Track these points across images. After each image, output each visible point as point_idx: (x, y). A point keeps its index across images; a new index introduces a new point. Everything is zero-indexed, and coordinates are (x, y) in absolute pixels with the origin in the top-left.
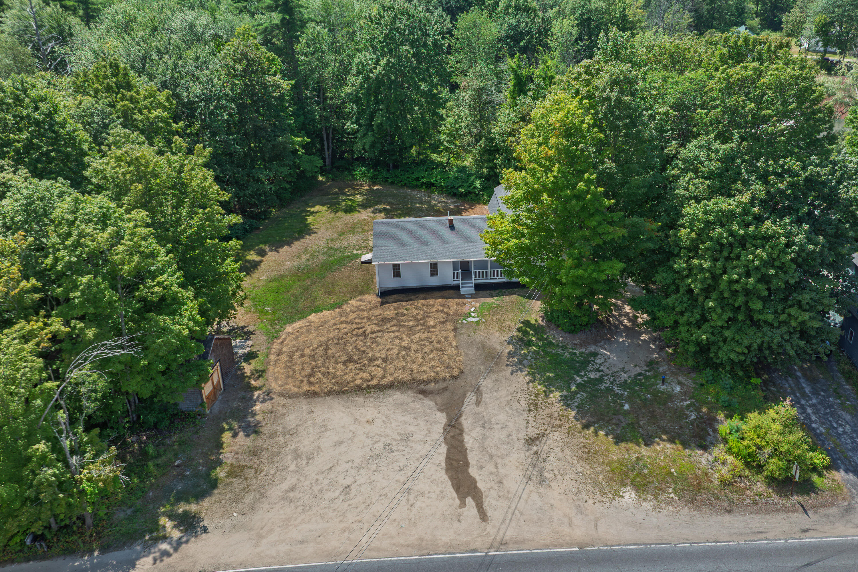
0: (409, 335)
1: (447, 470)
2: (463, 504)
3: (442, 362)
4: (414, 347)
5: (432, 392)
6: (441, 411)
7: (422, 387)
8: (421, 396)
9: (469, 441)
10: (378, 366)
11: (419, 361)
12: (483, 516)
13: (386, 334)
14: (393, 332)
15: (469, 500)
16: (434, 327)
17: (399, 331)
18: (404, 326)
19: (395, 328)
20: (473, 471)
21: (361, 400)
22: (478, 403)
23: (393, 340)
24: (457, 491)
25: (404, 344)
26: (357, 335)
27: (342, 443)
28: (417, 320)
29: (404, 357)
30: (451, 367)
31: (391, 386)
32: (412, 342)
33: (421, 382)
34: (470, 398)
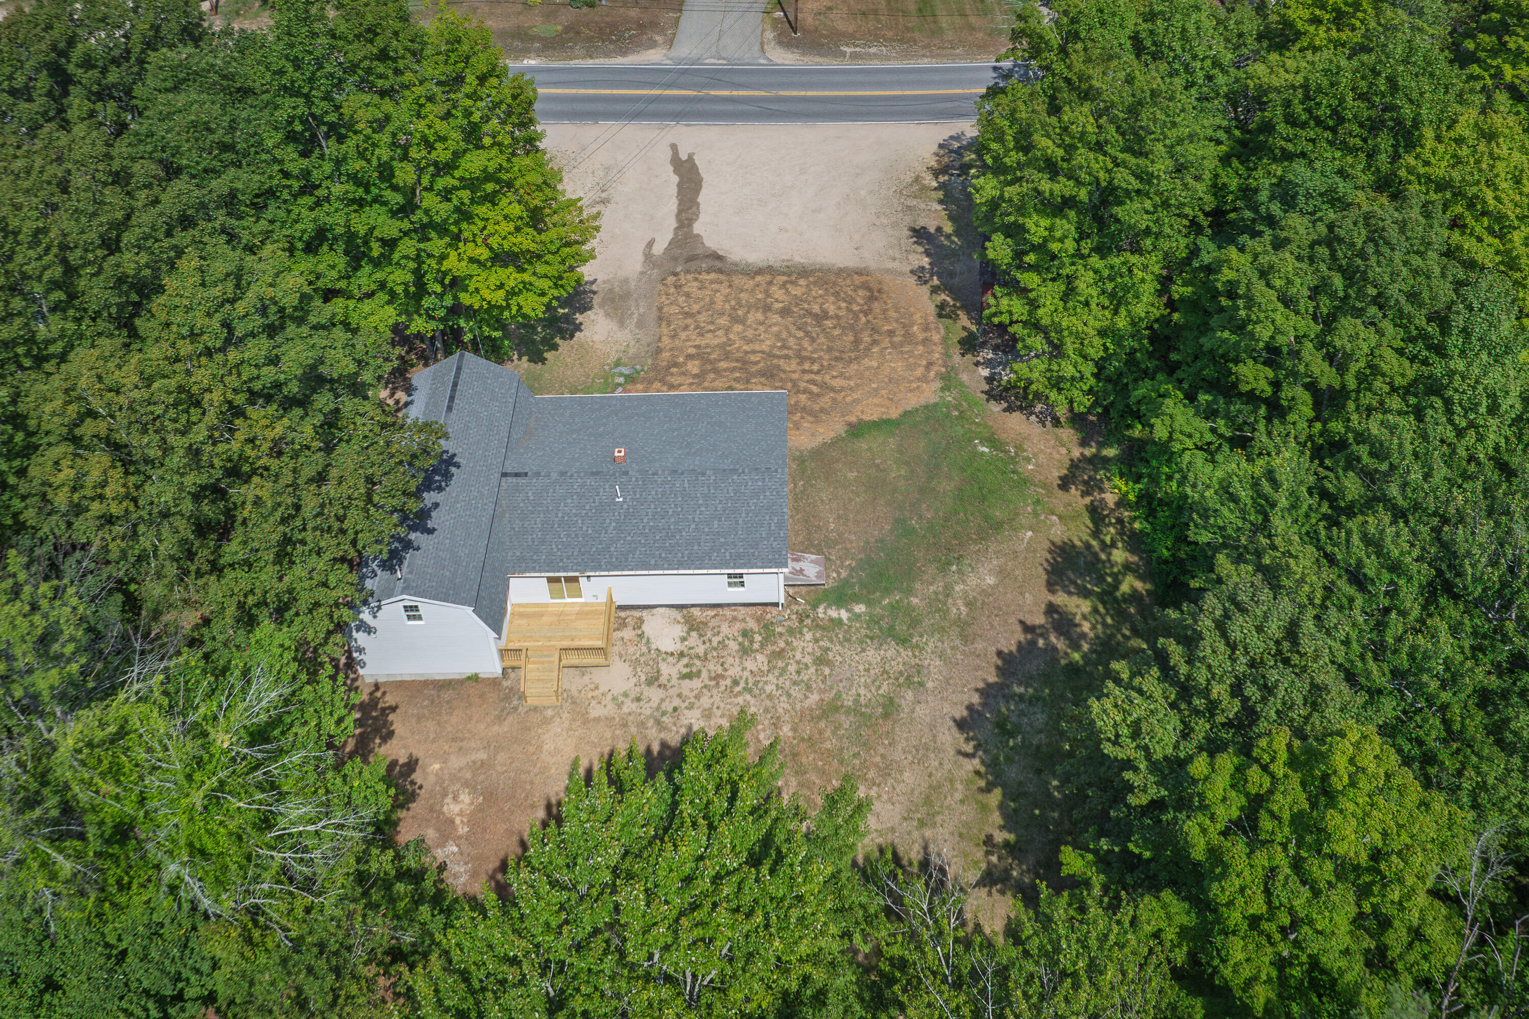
0: (730, 342)
1: (701, 180)
2: (691, 156)
3: (688, 295)
4: (723, 321)
5: (708, 256)
6: (698, 236)
7: (718, 264)
8: (721, 253)
9: (673, 205)
10: (777, 301)
11: (719, 298)
12: (674, 147)
13: (767, 349)
14: (754, 352)
15: (684, 157)
16: (690, 357)
17: (746, 353)
18: (737, 361)
19: (753, 358)
20: (676, 179)
21: (798, 259)
22: (650, 244)
23: (756, 339)
24: (694, 165)
25: (738, 328)
26: (813, 361)
27: (815, 211)
28: (716, 371)
29: (741, 306)
30: (676, 287)
31: (760, 271)
32: (727, 331)
33: (720, 271)
34: (659, 249)
